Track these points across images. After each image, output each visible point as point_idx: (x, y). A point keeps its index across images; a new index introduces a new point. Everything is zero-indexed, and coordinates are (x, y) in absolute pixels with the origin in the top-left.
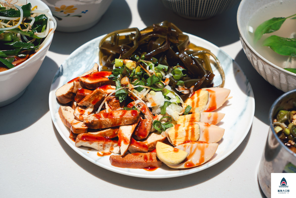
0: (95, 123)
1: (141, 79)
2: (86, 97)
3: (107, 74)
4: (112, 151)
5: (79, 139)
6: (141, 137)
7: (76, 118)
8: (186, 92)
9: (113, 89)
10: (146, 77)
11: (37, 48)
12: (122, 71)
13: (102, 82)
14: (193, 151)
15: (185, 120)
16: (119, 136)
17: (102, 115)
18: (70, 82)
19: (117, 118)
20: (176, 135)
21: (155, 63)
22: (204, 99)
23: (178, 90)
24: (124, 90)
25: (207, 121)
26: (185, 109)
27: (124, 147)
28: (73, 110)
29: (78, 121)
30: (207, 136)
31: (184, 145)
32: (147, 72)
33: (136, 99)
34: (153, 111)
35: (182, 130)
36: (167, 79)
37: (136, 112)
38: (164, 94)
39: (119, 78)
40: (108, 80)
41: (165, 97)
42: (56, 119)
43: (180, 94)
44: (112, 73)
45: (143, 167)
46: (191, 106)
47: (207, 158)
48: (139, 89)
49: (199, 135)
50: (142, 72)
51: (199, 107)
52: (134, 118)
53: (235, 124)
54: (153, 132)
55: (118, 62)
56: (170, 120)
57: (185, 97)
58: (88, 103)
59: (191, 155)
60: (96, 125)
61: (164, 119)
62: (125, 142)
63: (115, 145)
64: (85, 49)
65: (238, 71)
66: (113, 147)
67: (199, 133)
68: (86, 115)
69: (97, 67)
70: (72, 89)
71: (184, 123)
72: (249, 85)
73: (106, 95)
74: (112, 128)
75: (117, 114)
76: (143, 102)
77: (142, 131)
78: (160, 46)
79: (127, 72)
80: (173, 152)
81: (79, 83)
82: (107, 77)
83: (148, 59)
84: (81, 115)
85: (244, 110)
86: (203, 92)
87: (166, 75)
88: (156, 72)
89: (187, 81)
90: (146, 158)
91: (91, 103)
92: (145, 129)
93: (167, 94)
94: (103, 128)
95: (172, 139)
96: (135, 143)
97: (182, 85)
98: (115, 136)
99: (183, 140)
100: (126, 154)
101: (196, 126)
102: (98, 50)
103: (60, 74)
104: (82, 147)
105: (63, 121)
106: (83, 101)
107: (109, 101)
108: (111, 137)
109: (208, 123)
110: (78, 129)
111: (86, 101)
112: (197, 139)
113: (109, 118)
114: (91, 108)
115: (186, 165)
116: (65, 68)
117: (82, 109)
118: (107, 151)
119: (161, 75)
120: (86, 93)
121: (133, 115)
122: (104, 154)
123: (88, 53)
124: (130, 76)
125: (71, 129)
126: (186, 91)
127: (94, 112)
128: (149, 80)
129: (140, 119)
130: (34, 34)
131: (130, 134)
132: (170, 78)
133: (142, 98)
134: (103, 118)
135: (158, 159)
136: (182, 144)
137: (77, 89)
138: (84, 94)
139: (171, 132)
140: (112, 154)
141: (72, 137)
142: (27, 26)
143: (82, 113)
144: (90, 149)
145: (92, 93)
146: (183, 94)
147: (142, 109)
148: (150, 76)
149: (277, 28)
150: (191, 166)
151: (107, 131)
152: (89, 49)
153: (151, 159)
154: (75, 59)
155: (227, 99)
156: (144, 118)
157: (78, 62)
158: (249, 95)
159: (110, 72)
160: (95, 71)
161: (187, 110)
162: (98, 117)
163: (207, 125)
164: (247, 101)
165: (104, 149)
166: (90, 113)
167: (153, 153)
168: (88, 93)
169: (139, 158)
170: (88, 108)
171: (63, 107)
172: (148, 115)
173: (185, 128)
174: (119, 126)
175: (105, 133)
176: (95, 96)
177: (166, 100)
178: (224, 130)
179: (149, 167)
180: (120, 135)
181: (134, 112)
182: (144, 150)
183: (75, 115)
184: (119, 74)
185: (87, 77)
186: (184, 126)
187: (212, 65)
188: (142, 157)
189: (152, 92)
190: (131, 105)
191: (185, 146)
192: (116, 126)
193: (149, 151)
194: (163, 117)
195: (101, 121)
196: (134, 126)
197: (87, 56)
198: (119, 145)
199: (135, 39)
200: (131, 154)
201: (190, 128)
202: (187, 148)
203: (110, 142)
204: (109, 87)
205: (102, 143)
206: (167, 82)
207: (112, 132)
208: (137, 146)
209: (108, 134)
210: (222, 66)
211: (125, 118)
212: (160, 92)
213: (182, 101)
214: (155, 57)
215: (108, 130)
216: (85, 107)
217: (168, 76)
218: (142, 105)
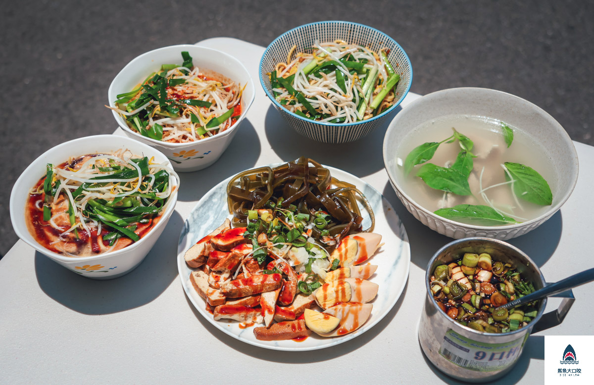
0: (233, 292)
1: (280, 234)
2: (220, 262)
3: (242, 231)
4: (255, 321)
5: (218, 312)
6: (287, 303)
7: (210, 286)
8: (332, 243)
9: (250, 248)
10: (286, 231)
11: (160, 209)
12: (258, 226)
13: (236, 242)
14: (345, 315)
15: (333, 277)
16: (261, 305)
17: (240, 281)
18: (199, 242)
19: (257, 285)
20: (325, 298)
21: (294, 211)
22: (353, 249)
23: (322, 242)
24: (263, 250)
25: (358, 276)
26: (332, 263)
27: (269, 318)
28: (206, 276)
29: (214, 290)
30: (359, 294)
31: (334, 307)
32: (287, 225)
33: (277, 258)
34: (297, 269)
35: (331, 290)
36: (310, 230)
37: (279, 276)
38: (308, 249)
39: (255, 235)
40: (243, 238)
41: (309, 253)
42: (188, 289)
43: (325, 246)
44: (247, 230)
45: (291, 338)
46: (339, 259)
47: (361, 322)
48: (280, 247)
49: (351, 295)
50: (280, 226)
51: (348, 259)
52: (277, 284)
53: (389, 276)
54: (298, 294)
55: (252, 213)
56: (316, 278)
57: (331, 250)
58: (223, 268)
59: (343, 320)
60: (235, 294)
61: (310, 277)
62: (270, 311)
63: (257, 314)
64: (211, 196)
65: (389, 209)
66: (256, 316)
67: (350, 293)
68: (222, 282)
69: (229, 223)
70: (204, 251)
71: (333, 282)
72: (403, 226)
73: (243, 257)
74: (253, 296)
75: (258, 280)
76: (285, 261)
77: (287, 295)
78: (299, 190)
79: (263, 227)
80: (323, 320)
81: (210, 244)
82: (242, 234)
83: (285, 206)
84: (217, 282)
85: (399, 257)
86: (351, 241)
87: (307, 225)
88: (296, 223)
89: (333, 228)
90: (293, 327)
91: (227, 268)
92: (290, 293)
93: (311, 249)
94: (242, 296)
95: (321, 302)
96: (280, 312)
97: (326, 235)
98: (257, 305)
99: (333, 302)
100: (271, 325)
101: (346, 285)
102: (226, 196)
103: (187, 231)
104: (221, 320)
105: (196, 290)
106: (218, 267)
107: (246, 263)
108: (253, 306)
109: (359, 279)
110: (215, 301)
111: (221, 266)
112: (348, 300)
113: (250, 285)
114: (227, 273)
115: (339, 333)
116: (190, 223)
117: (217, 275)
118: (249, 321)
119: (302, 225)
120: (219, 257)
121: (275, 280)
122: (247, 326)
123: (215, 200)
124: (268, 232)
125: (207, 301)
126: (332, 241)
127: (231, 276)
128: (289, 235)
129: (284, 282)
130: (155, 195)
131: (275, 302)
132: (312, 229)
133: (283, 256)
134: (242, 286)
135: (307, 328)
136: (332, 306)
137: (209, 252)
138: (218, 257)
139: (319, 294)
140: (256, 326)
141: (208, 308)
142: (147, 186)
143: (217, 279)
144: (230, 321)
145: (227, 256)
146: (329, 246)
147: (285, 269)
148: (290, 229)
149: (429, 156)
150: (344, 333)
151: (247, 299)
152: (216, 196)
153: (300, 328)
154: (201, 210)
155: (378, 246)
156: (287, 279)
157: (205, 213)
158: (403, 239)
159: (244, 228)
160: (227, 228)
161: (335, 264)
162: (236, 284)
163: (359, 281)
164: (401, 246)
165: (246, 320)
166: (226, 279)
167: (301, 320)
168: (222, 256)
169: (287, 329)
170: (223, 273)
171: (195, 273)
172: (292, 276)
173: (334, 289)
174: (261, 293)
175: (245, 302)
176: (231, 260)
177: (311, 256)
178: (377, 287)
179: (298, 337)
180: (262, 303)
181: (276, 276)
182: (291, 318)
183: (210, 282)
184: (255, 230)
185: (218, 236)
186: (333, 286)
187: (358, 203)
188: (289, 326)
189: (293, 248)
190: (272, 265)
191: (336, 309)
192: (257, 293)
193: (296, 319)
194: (309, 275)
195: (241, 289)
196: (278, 291)
197: (214, 204)
198: (263, 314)
199: (268, 183)
200: (277, 324)
201: (340, 288)
202: (338, 311)
203: (252, 311)
204: (245, 246)
205: (243, 314)
206: (310, 234)
207: (253, 300)
208: (283, 315)
209: (249, 303)
210: (371, 204)
211: (267, 284)
212: (303, 248)
213: (328, 255)
214: (293, 203)
215: (249, 298)
216: (220, 272)
217: (310, 227)
218: (285, 265)
